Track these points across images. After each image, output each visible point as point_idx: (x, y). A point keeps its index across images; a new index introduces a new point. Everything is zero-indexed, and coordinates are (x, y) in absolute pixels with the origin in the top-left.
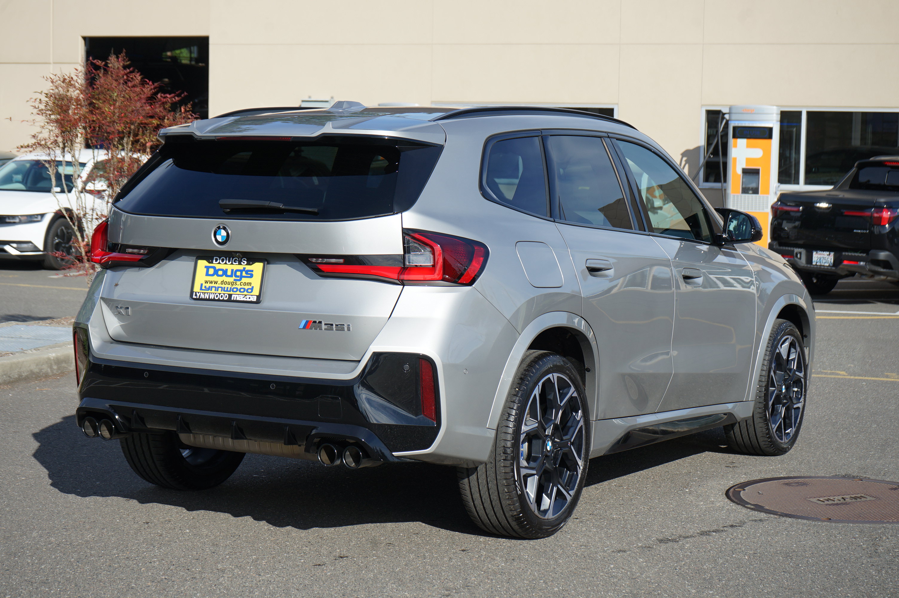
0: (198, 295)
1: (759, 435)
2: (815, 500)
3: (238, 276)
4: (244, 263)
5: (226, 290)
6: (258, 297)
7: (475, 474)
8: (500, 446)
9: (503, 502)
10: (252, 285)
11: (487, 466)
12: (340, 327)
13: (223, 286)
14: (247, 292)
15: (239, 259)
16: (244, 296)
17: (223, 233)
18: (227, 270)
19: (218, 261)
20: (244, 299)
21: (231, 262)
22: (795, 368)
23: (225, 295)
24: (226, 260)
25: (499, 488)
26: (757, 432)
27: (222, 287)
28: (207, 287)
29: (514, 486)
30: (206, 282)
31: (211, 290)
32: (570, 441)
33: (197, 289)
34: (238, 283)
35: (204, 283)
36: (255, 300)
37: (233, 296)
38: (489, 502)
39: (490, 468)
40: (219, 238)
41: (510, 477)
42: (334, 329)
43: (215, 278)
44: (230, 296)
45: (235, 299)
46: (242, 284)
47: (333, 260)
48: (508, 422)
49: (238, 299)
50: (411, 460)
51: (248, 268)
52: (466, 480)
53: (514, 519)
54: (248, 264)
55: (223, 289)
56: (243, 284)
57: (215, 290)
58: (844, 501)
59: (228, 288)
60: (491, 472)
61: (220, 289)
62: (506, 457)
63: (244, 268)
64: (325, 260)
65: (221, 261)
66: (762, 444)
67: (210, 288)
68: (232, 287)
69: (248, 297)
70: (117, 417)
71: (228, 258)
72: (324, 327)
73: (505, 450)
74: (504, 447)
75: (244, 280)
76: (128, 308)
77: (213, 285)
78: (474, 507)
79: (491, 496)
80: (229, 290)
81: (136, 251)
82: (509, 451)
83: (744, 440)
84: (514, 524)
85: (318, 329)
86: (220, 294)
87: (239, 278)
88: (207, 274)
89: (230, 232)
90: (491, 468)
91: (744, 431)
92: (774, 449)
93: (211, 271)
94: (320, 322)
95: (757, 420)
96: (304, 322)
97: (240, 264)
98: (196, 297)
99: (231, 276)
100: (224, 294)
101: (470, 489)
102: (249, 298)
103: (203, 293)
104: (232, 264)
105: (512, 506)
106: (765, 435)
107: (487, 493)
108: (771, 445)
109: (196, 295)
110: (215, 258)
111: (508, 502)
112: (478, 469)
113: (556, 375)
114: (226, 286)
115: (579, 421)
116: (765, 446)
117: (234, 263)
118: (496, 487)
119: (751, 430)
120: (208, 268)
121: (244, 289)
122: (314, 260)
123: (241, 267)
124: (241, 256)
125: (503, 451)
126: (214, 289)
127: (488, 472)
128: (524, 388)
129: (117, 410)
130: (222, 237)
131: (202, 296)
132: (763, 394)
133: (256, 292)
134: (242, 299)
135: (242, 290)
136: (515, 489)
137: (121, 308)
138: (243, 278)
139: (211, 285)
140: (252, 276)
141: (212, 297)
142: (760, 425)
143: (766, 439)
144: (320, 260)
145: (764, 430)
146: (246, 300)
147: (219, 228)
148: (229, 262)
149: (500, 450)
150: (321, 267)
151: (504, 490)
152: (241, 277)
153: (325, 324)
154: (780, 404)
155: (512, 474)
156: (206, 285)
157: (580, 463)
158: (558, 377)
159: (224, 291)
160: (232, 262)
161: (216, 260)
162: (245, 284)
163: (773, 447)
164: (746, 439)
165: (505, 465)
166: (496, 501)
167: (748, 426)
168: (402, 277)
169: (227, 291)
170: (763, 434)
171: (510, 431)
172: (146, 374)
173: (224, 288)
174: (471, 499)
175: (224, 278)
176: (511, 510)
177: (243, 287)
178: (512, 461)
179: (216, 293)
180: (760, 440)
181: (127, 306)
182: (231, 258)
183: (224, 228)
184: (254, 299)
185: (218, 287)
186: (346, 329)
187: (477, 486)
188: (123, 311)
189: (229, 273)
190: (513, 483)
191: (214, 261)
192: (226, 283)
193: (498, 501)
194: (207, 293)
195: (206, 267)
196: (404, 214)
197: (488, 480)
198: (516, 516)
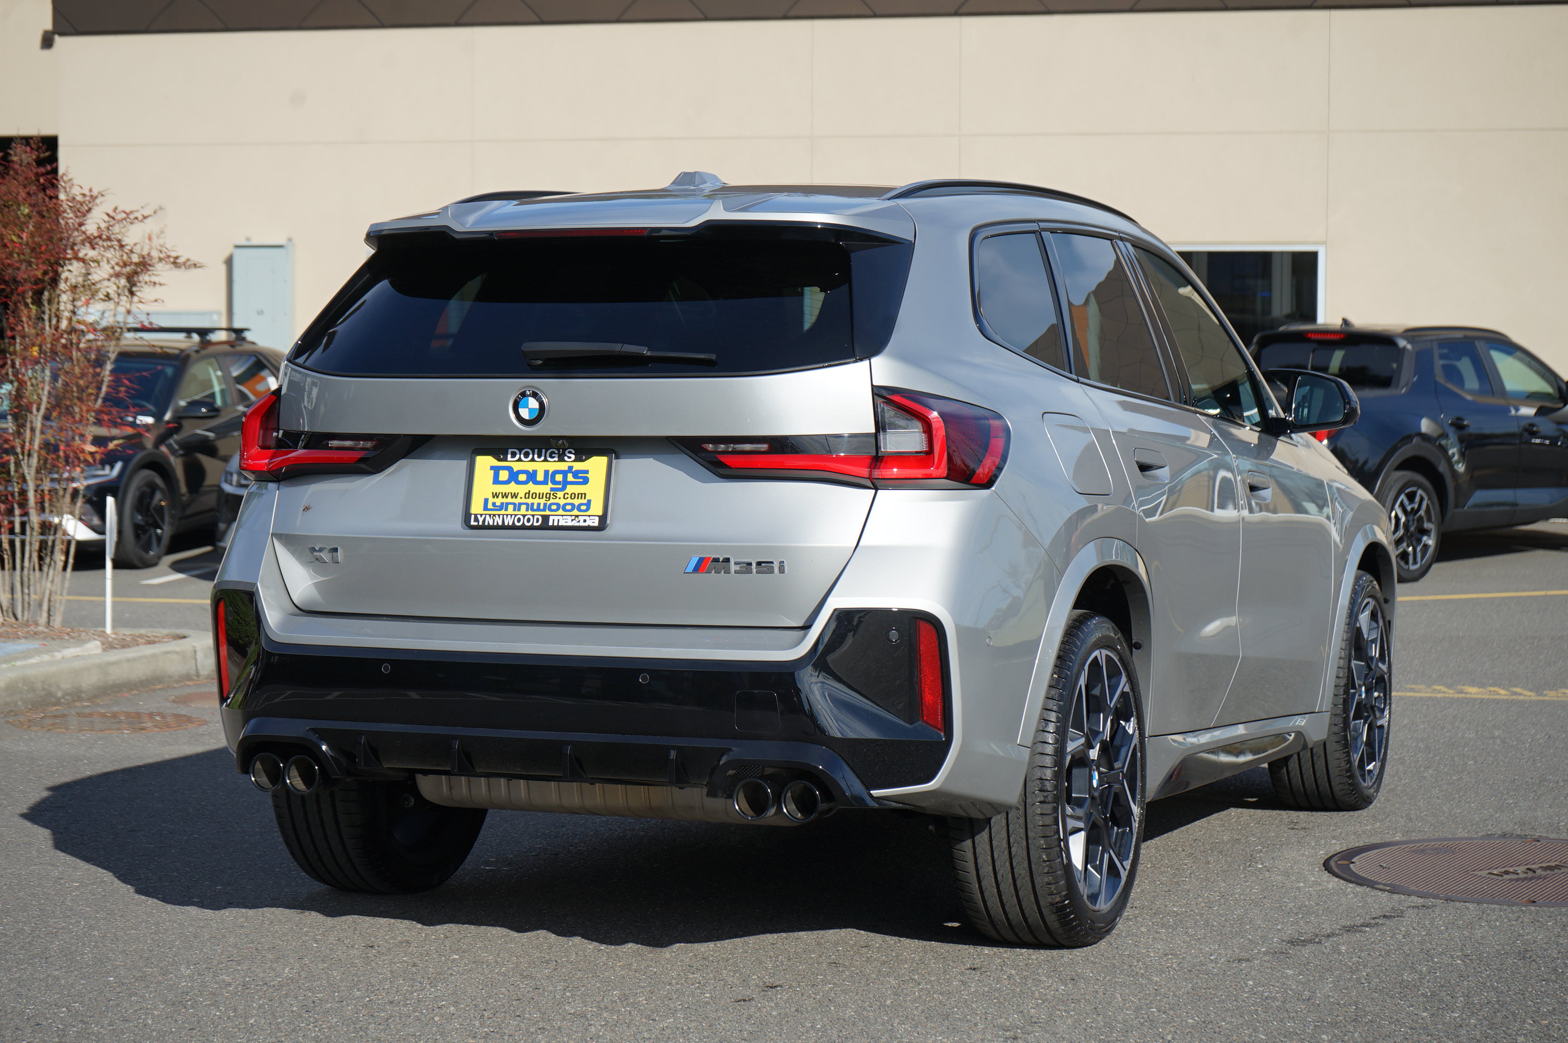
0: (481, 520)
1: (1334, 772)
2: (1484, 873)
3: (558, 483)
4: (570, 458)
5: (535, 507)
6: (603, 518)
7: (987, 830)
8: (1033, 778)
9: (1038, 880)
10: (587, 498)
11: (1010, 816)
12: (764, 566)
13: (530, 501)
14: (579, 510)
15: (559, 452)
16: (573, 517)
17: (533, 403)
18: (535, 472)
19: (518, 456)
20: (575, 523)
21: (543, 458)
22: (1377, 656)
23: (536, 517)
24: (533, 455)
25: (1031, 854)
26: (1330, 768)
27: (527, 504)
28: (498, 504)
29: (1058, 849)
30: (495, 495)
31: (506, 510)
32: (1122, 772)
33: (476, 507)
34: (560, 494)
35: (490, 497)
36: (596, 524)
37: (551, 518)
38: (1010, 880)
39: (1015, 819)
40: (524, 413)
41: (1052, 834)
42: (754, 571)
43: (512, 488)
44: (546, 518)
45: (556, 524)
46: (566, 496)
47: (748, 447)
48: (1046, 734)
49: (562, 523)
50: (898, 805)
51: (578, 466)
52: (969, 842)
53: (1055, 911)
54: (578, 459)
55: (530, 507)
56: (569, 496)
57: (514, 510)
58: (1533, 874)
59: (539, 504)
60: (1018, 826)
61: (523, 507)
62: (1044, 797)
63: (570, 468)
64: (731, 447)
65: (522, 456)
66: (1337, 788)
67: (504, 506)
68: (548, 503)
69: (581, 518)
70: (324, 748)
71: (536, 450)
72: (733, 568)
73: (1043, 785)
74: (1041, 779)
75: (570, 489)
76: (336, 550)
77: (509, 500)
78: (979, 892)
79: (1015, 870)
80: (542, 507)
81: (348, 443)
82: (1049, 786)
83: (1306, 783)
84: (1052, 919)
85: (723, 572)
86: (524, 516)
87: (560, 486)
88: (496, 481)
89: (545, 400)
90: (1018, 818)
91: (1307, 767)
92: (1355, 798)
93: (504, 475)
94: (727, 560)
95: (1332, 747)
96: (694, 561)
97: (561, 459)
98: (476, 524)
99: (545, 482)
100: (533, 516)
101: (976, 859)
102: (585, 521)
103: (490, 515)
104: (545, 460)
105: (1054, 886)
106: (1344, 773)
107: (1008, 864)
108: (1352, 790)
109: (476, 520)
110: (510, 451)
111: (1046, 880)
112: (993, 821)
113: (1105, 652)
114: (536, 501)
115: (1133, 735)
116: (1342, 793)
117: (549, 459)
118: (1025, 853)
119: (1320, 764)
120: (496, 470)
121: (573, 505)
122: (710, 447)
123: (563, 466)
124: (567, 445)
125: (1040, 786)
126: (511, 507)
127: (1011, 826)
128: (1067, 674)
129: (325, 735)
130: (531, 410)
131: (489, 521)
132: (1342, 700)
133: (597, 508)
134: (570, 524)
135: (569, 507)
136: (1060, 855)
137: (321, 550)
138: (568, 486)
139: (505, 500)
140: (586, 481)
141: (509, 521)
142: (1335, 754)
143: (1346, 780)
144: (722, 447)
145: (1343, 764)
146: (577, 524)
147: (523, 395)
148: (539, 456)
149: (1034, 786)
150: (723, 459)
151: (1040, 857)
152: (565, 483)
153: (736, 563)
154: (1361, 719)
155: (1055, 827)
156: (495, 500)
157: (1136, 810)
158: (1107, 656)
159: (533, 510)
160: (545, 457)
161: (514, 455)
162: (573, 496)
163: (1354, 794)
164: (1309, 781)
165: (1044, 812)
166: (1024, 878)
167: (1315, 758)
168: (876, 473)
169: (538, 509)
170: (1340, 770)
171: (1050, 749)
172: (386, 668)
173: (533, 504)
174: (975, 877)
175: (531, 487)
176: (1051, 894)
177: (569, 501)
178: (1055, 805)
179: (516, 515)
180: (1335, 781)
181: (335, 546)
182: (544, 450)
183: (535, 395)
184: (595, 522)
185: (520, 504)
186: (776, 570)
187: (989, 853)
188: (325, 556)
189: (540, 477)
190: (1056, 843)
191: (509, 456)
192: (535, 495)
193: (1028, 879)
194: (499, 515)
195: (492, 468)
196: (874, 360)
197: (1012, 840)
198: (1059, 905)
